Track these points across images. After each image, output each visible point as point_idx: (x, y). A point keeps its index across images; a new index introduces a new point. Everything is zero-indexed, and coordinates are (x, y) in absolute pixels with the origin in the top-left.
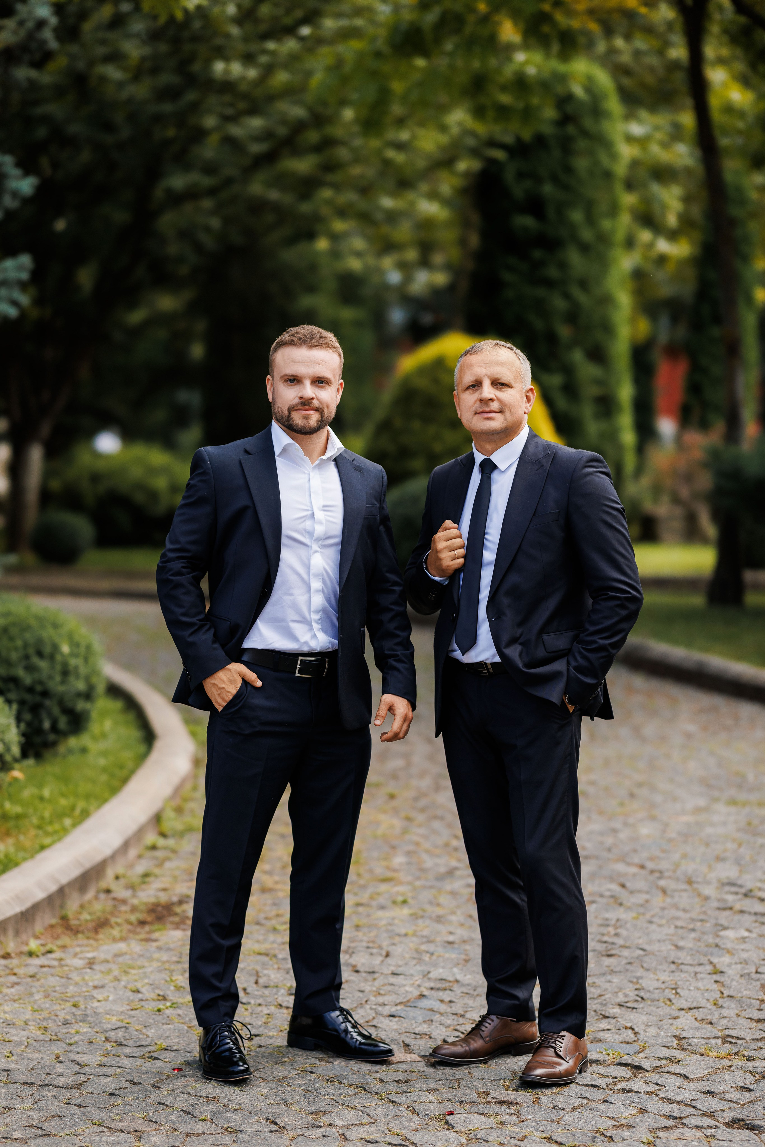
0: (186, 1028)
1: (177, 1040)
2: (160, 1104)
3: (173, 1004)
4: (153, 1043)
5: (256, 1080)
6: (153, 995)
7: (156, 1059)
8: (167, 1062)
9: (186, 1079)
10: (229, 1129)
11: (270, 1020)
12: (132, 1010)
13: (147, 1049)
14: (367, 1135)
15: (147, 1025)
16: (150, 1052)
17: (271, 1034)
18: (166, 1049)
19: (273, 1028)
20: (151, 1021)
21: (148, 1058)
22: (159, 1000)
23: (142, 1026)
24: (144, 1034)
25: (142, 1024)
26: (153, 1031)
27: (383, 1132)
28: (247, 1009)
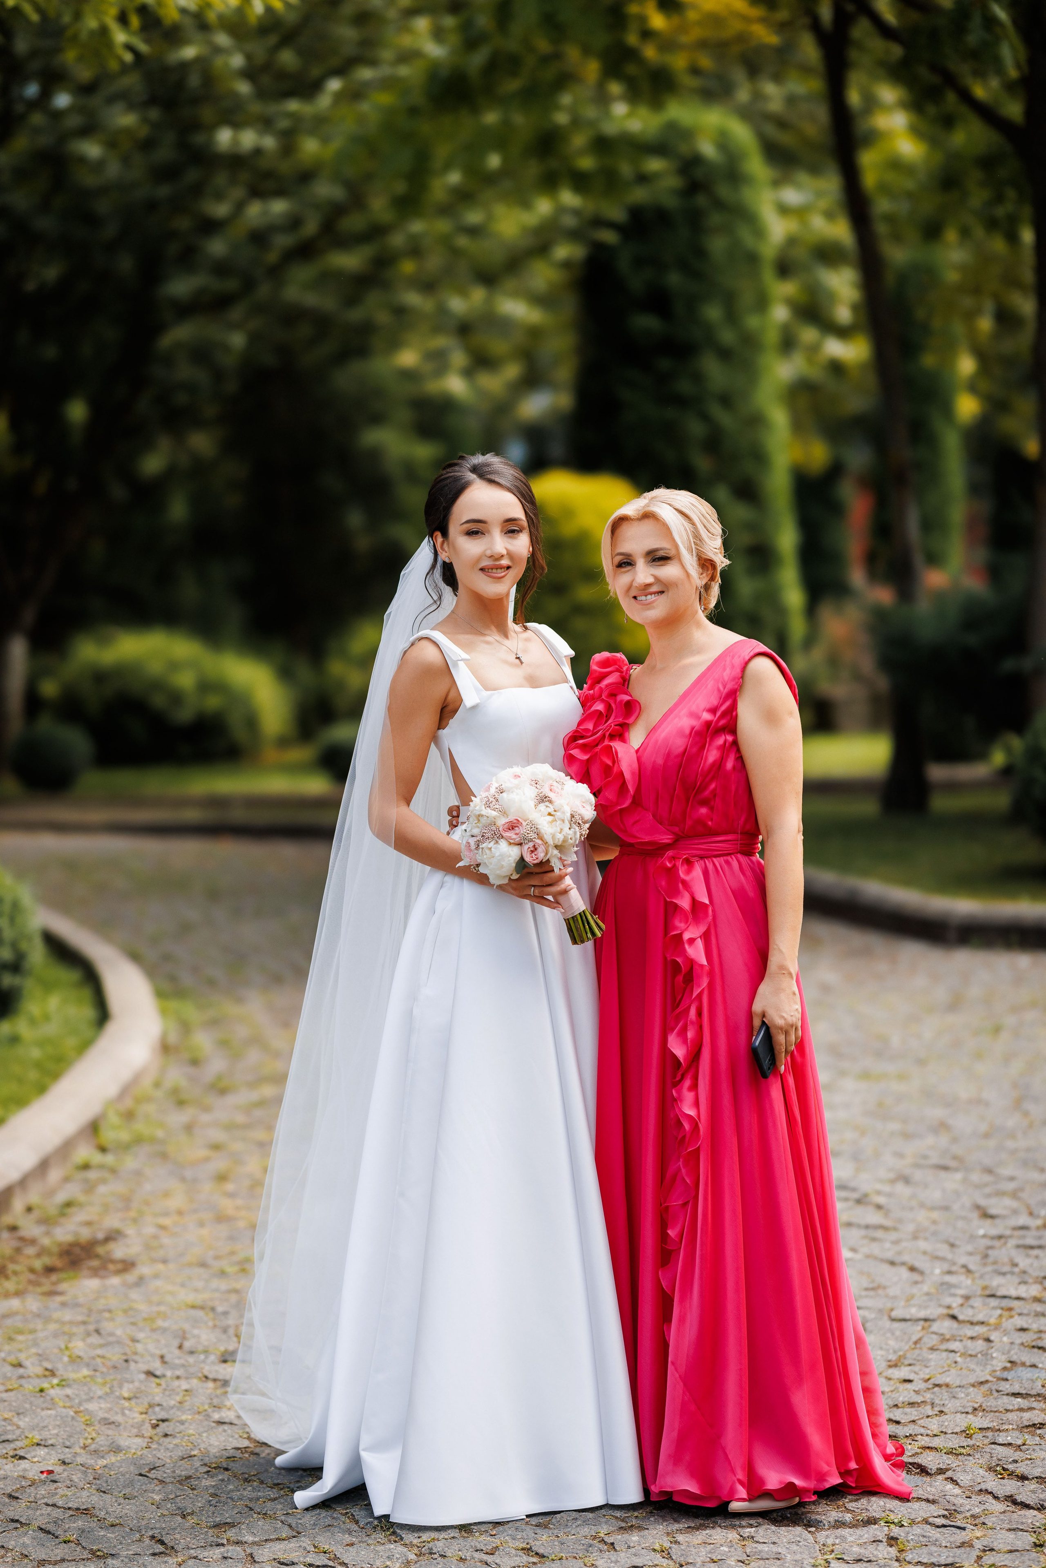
0: (72, 1413)
1: (55, 1432)
2: (13, 1521)
3: (63, 1380)
4: (23, 1437)
5: (150, 1483)
6: (39, 1370)
7: (22, 1458)
8: (35, 1462)
9: (55, 1485)
10: (98, 1553)
11: (187, 1398)
12: (7, 1391)
13: (12, 1446)
14: (284, 1554)
15: (21, 1411)
16: (15, 1450)
17: (184, 1417)
18: (38, 1444)
19: (189, 1410)
20: (27, 1406)
21: (12, 1457)
22: (45, 1376)
23: (14, 1413)
24: (14, 1424)
25: (15, 1411)
26: (27, 1419)
27: (305, 1549)
28: (159, 1385)
